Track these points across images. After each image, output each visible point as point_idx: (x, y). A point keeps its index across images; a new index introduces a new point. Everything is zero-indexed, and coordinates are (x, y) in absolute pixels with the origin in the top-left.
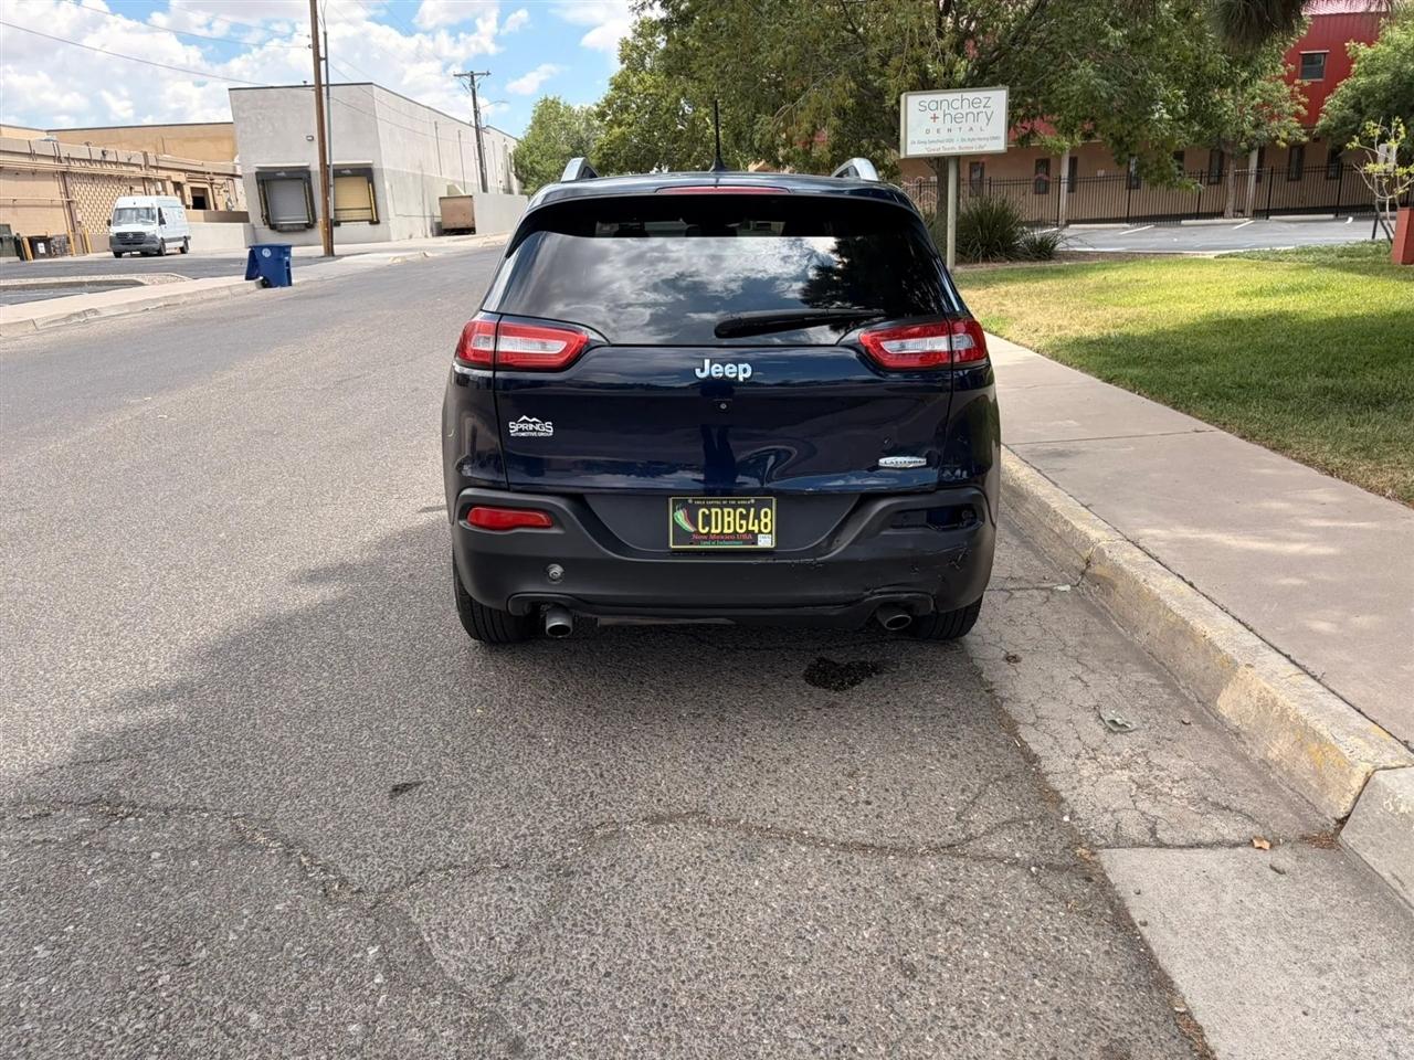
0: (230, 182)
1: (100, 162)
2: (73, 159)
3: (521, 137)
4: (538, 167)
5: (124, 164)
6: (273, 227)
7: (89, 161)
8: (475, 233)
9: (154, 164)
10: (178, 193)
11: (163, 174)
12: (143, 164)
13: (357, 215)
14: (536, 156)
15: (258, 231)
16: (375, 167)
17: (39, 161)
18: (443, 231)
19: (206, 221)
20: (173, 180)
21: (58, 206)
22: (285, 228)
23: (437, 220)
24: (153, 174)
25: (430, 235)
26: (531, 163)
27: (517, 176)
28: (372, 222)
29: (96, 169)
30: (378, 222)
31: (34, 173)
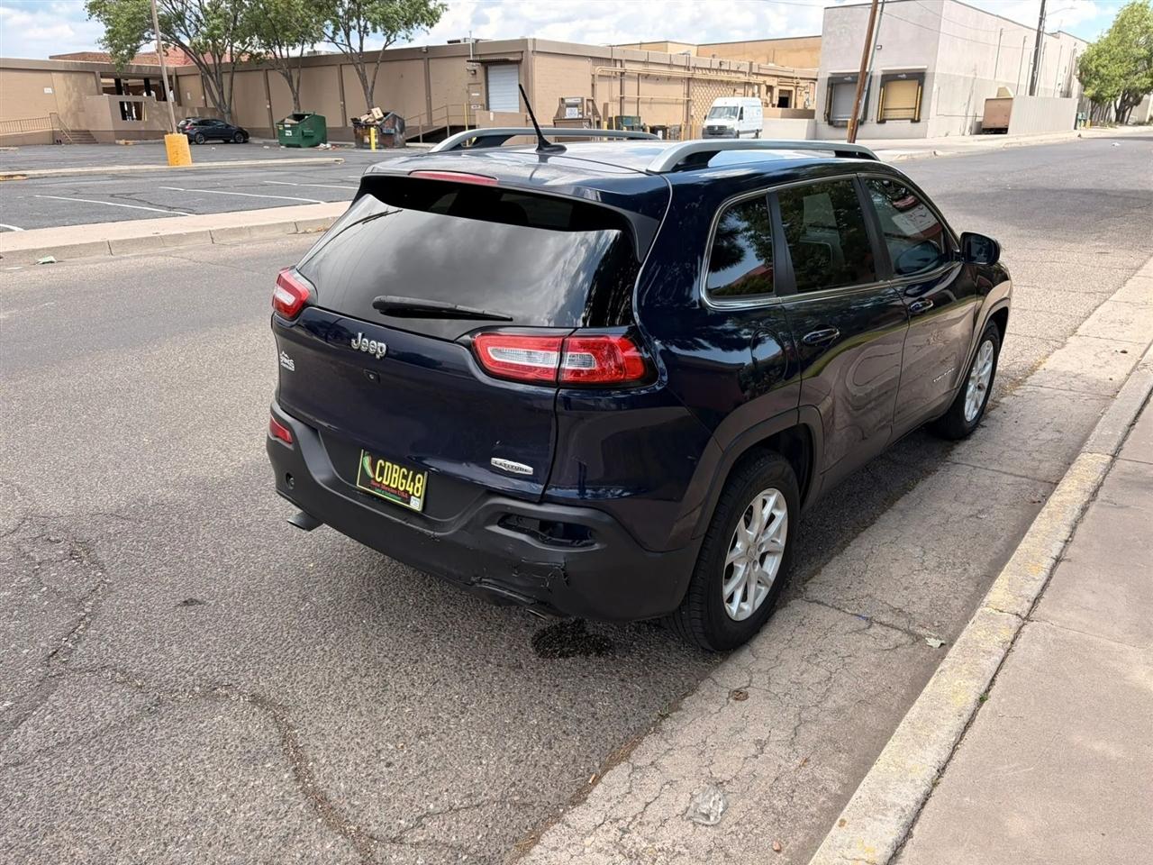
0: (812, 85)
1: (716, 70)
2: (698, 68)
3: (1094, 40)
4: (1103, 71)
5: (735, 72)
6: (831, 123)
7: (709, 69)
8: (1006, 133)
9: (757, 72)
10: (769, 94)
11: (760, 79)
12: (747, 71)
13: (902, 114)
14: (1103, 60)
15: (819, 126)
16: (928, 72)
17: (675, 70)
18: (982, 130)
19: (782, 117)
20: (767, 84)
21: (680, 104)
22: (840, 124)
23: (979, 119)
24: (753, 79)
25: (967, 133)
26: (1096, 67)
27: (1080, 80)
28: (913, 121)
29: (712, 76)
30: (919, 121)
31: (669, 78)
